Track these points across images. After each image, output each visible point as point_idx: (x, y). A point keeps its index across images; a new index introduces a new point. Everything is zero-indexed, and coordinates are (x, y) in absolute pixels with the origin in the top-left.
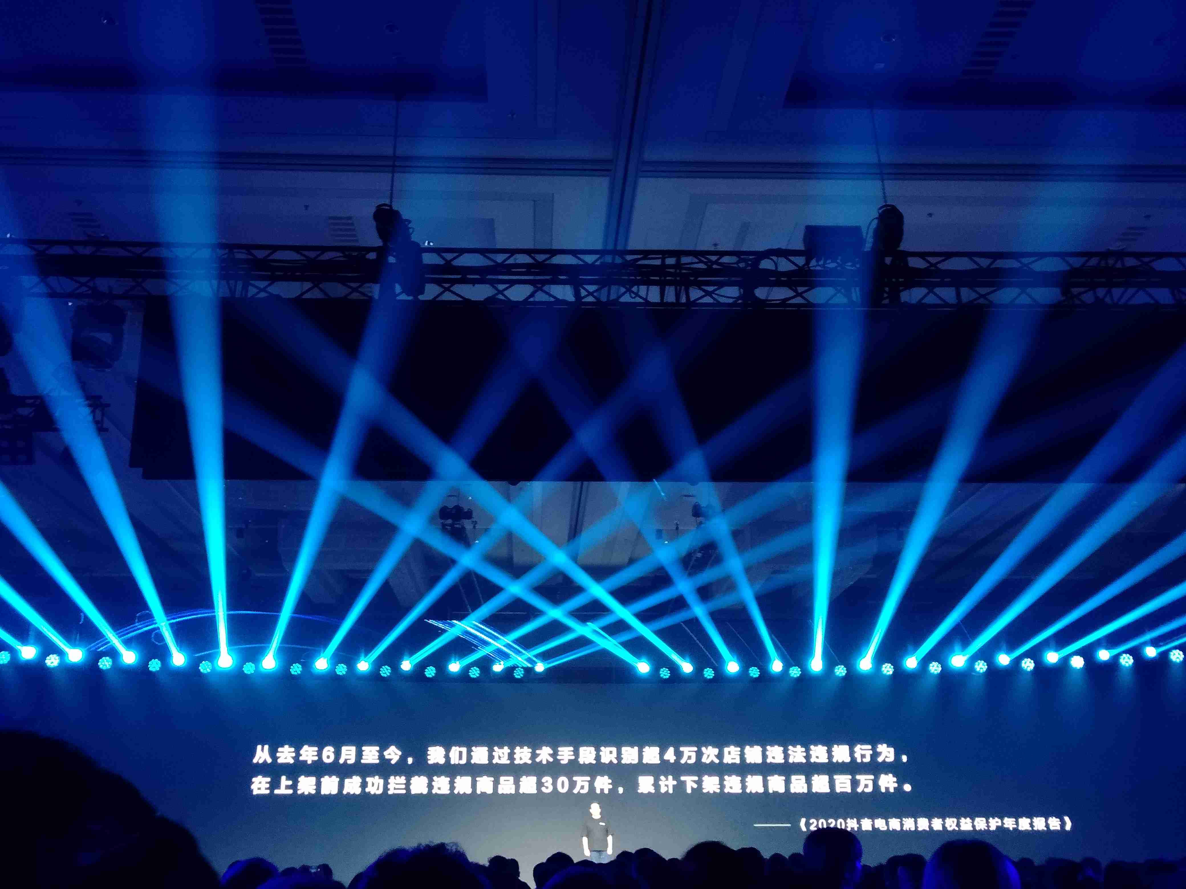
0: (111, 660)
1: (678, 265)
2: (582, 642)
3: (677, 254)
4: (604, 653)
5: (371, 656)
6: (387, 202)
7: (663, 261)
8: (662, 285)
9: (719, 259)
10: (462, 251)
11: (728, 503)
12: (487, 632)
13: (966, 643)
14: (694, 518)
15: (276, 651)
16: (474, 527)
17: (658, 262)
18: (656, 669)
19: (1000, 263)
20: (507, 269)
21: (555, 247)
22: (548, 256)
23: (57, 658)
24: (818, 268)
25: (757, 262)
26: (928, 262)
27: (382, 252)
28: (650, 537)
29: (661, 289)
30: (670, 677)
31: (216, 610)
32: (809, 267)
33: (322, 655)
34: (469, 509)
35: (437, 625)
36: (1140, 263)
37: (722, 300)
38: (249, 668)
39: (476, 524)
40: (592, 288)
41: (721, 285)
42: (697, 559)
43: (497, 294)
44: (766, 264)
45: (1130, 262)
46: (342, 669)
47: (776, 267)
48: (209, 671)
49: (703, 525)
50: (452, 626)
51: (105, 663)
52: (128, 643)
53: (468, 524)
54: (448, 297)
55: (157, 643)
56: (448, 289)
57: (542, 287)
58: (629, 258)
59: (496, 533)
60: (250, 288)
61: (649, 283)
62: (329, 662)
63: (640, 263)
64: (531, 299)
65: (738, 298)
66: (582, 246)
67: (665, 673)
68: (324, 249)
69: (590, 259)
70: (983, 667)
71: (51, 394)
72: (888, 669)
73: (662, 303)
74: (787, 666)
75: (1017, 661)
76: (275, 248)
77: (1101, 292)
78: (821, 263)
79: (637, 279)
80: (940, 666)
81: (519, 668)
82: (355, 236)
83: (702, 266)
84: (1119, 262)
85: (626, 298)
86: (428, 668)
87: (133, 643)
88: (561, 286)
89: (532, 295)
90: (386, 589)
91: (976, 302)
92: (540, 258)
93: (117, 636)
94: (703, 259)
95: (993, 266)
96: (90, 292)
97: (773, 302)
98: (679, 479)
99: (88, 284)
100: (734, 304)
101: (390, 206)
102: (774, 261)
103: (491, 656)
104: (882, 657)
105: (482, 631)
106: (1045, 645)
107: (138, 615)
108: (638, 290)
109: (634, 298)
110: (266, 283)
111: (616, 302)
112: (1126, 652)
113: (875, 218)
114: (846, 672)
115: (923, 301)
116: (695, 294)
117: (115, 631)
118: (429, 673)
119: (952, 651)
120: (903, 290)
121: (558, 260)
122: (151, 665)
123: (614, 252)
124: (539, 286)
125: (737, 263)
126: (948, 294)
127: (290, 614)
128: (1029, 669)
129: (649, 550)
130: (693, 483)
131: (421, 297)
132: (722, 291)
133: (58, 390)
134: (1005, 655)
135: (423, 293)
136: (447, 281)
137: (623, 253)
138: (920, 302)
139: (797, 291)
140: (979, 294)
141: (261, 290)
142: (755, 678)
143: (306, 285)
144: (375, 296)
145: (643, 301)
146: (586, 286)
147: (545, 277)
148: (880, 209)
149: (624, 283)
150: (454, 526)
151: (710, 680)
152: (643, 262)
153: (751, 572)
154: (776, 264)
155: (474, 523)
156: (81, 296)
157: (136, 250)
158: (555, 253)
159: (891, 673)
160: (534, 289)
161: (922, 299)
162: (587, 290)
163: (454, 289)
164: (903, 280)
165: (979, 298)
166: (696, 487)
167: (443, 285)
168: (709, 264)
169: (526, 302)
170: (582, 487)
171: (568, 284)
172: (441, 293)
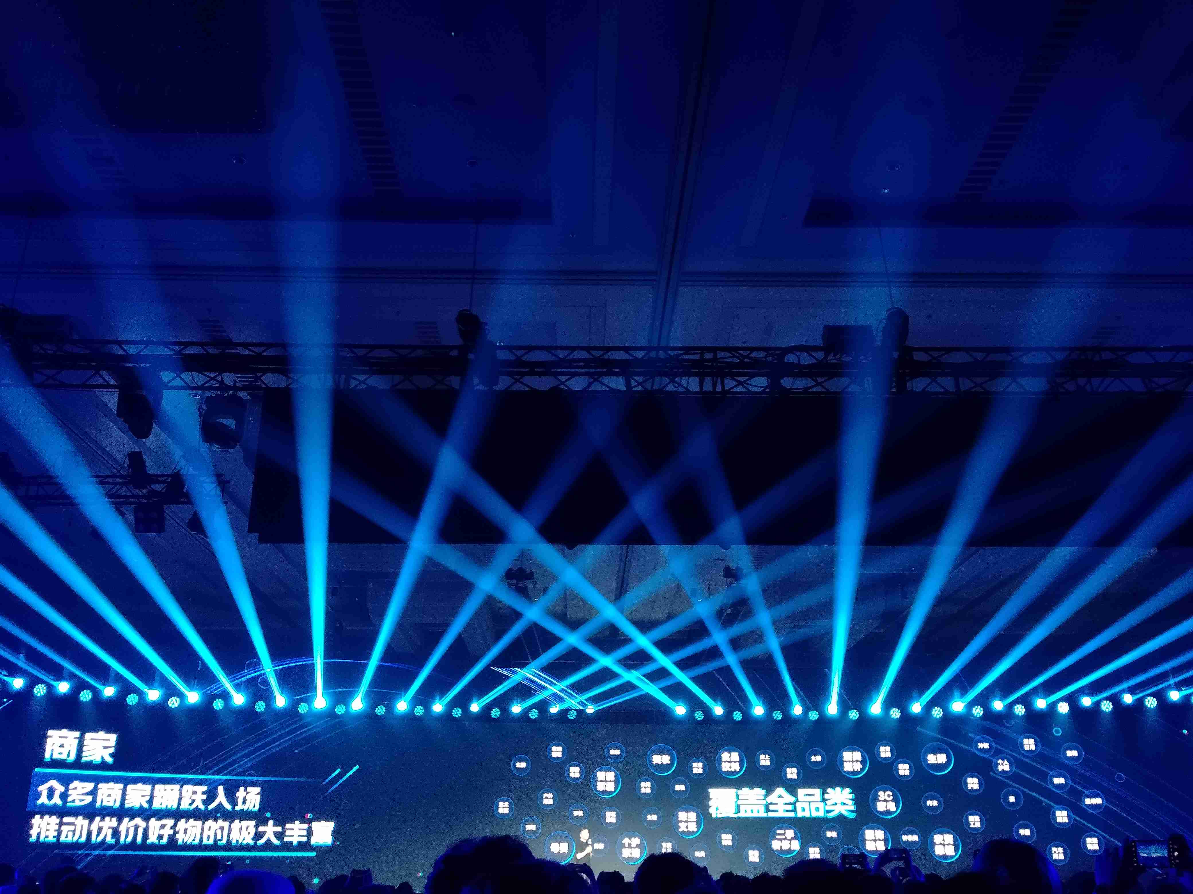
0: (222, 702)
1: (715, 359)
2: (629, 687)
3: (714, 350)
4: (647, 698)
5: (445, 698)
6: (467, 307)
7: (702, 356)
8: (701, 376)
9: (749, 354)
10: (531, 349)
11: (758, 563)
12: (544, 678)
13: (964, 691)
14: (725, 579)
15: (363, 696)
16: (534, 587)
17: (697, 357)
18: (691, 713)
19: (993, 357)
20: (569, 363)
21: (607, 345)
22: (603, 352)
23: (178, 699)
24: (836, 361)
25: (782, 356)
26: (931, 355)
27: (463, 350)
28: (689, 593)
29: (700, 379)
30: (703, 719)
31: (315, 659)
32: (827, 361)
33: (403, 698)
34: (531, 571)
35: (501, 672)
36: (1115, 357)
37: (753, 389)
38: (340, 710)
40: (640, 379)
41: (752, 376)
42: (728, 615)
43: (559, 385)
44: (790, 358)
45: (1107, 355)
46: (419, 711)
47: (799, 361)
48: (306, 711)
49: (733, 585)
50: (515, 673)
51: (218, 705)
52: (237, 687)
53: (529, 584)
54: (518, 387)
55: (262, 687)
56: (517, 381)
57: (599, 378)
58: (672, 353)
59: (553, 594)
60: (352, 380)
61: (689, 374)
62: (408, 704)
63: (681, 357)
64: (589, 389)
65: (767, 387)
66: (630, 345)
67: (699, 716)
68: (414, 348)
69: (639, 354)
70: (979, 712)
71: (181, 473)
72: (895, 713)
73: (701, 392)
74: (806, 710)
75: (1011, 706)
76: (373, 347)
77: (1082, 381)
78: (838, 356)
79: (678, 371)
80: (941, 710)
81: (573, 710)
82: (439, 337)
83: (737, 360)
84: (1097, 356)
85: (670, 388)
86: (494, 710)
87: (242, 687)
88: (615, 377)
89: (590, 384)
90: (459, 641)
91: (972, 390)
92: (597, 353)
93: (229, 681)
94: (736, 354)
95: (989, 359)
96: (218, 385)
97: (798, 390)
99: (216, 378)
100: (763, 392)
101: (470, 311)
102: (797, 355)
103: (548, 699)
104: (891, 702)
105: (540, 677)
106: (1034, 692)
107: (247, 663)
108: (681, 381)
109: (678, 387)
110: (365, 377)
111: (661, 391)
112: (1106, 699)
113: (884, 319)
114: (858, 715)
115: (927, 390)
116: (729, 383)
117: (228, 676)
118: (494, 714)
119: (952, 698)
120: (908, 380)
121: (613, 355)
122: (257, 706)
123: (658, 348)
124: (596, 377)
125: (765, 357)
126: (948, 383)
127: (377, 663)
128: (1021, 714)
129: (689, 604)
130: (727, 546)
131: (496, 388)
132: (751, 382)
133: (186, 469)
134: (1000, 702)
135: (497, 384)
136: (518, 373)
137: (666, 349)
138: (924, 390)
139: (817, 381)
140: (975, 383)
141: (361, 382)
142: (779, 720)
143: (397, 378)
144: (457, 387)
145: (684, 390)
146: (635, 378)
147: (601, 370)
148: (888, 311)
149: (666, 375)
150: (519, 585)
151: (739, 722)
152: (684, 357)
153: (777, 625)
154: (799, 358)
155: (535, 583)
156: (211, 388)
157: (256, 349)
158: (609, 349)
159: (898, 716)
160: (592, 380)
161: (926, 387)
162: (636, 381)
163: (523, 380)
164: (909, 371)
165: (975, 387)
166: (728, 550)
167: (514, 377)
168: (741, 358)
169: (584, 391)
170: (627, 550)
171: (620, 376)
172: (513, 384)
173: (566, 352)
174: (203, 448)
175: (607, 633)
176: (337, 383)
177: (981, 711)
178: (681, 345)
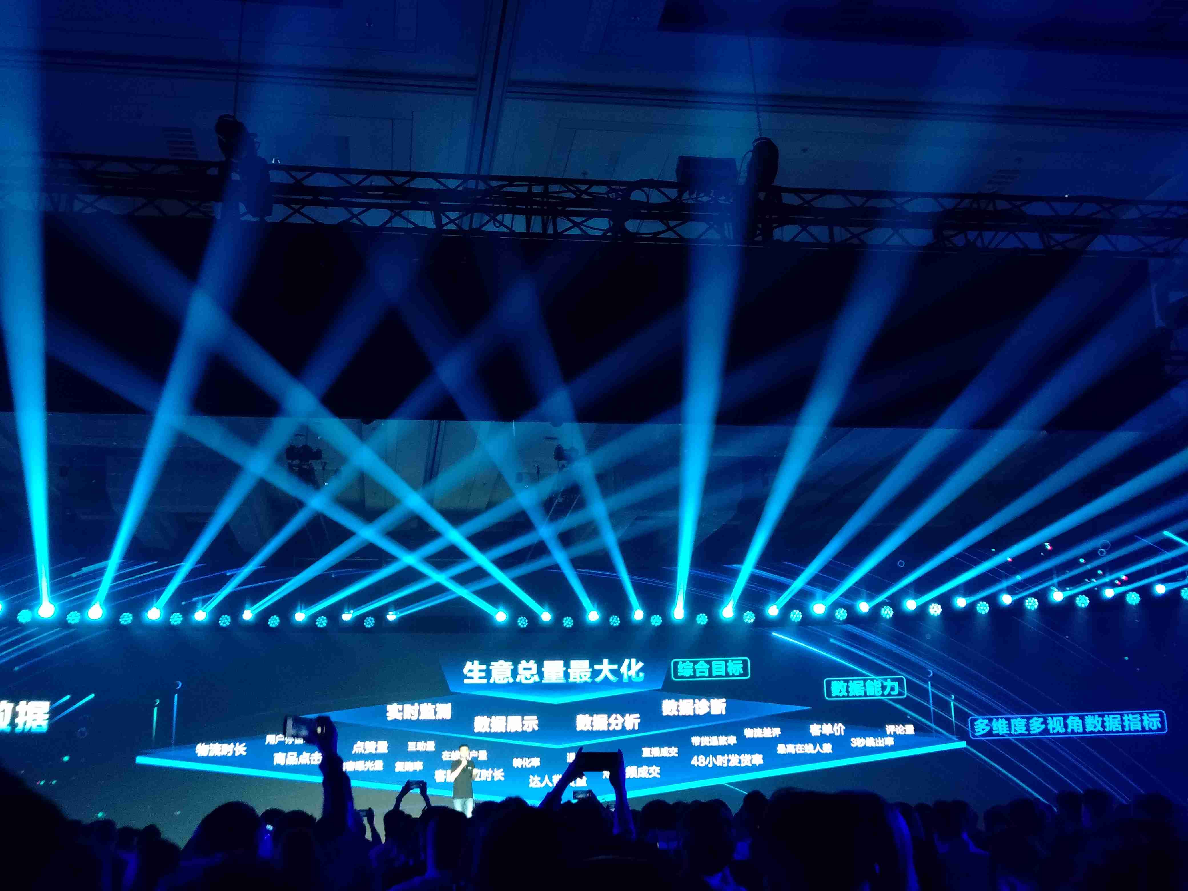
1: (546, 193)
2: (438, 589)
3: (545, 182)
4: (460, 600)
5: (208, 605)
6: (232, 114)
7: (530, 190)
8: (529, 214)
9: (588, 189)
10: (313, 170)
11: (593, 445)
13: (826, 592)
14: (557, 461)
15: (102, 600)
16: (324, 469)
17: (524, 190)
18: (513, 619)
19: (874, 203)
20: (362, 191)
21: (412, 169)
22: (407, 179)
24: (690, 202)
25: (628, 193)
26: (801, 198)
27: (225, 168)
28: (511, 481)
29: (527, 218)
30: (527, 626)
31: (37, 555)
32: (680, 200)
33: (155, 604)
34: (318, 449)
36: (1010, 207)
37: (591, 232)
38: (73, 618)
39: (326, 465)
40: (453, 215)
41: (590, 216)
42: (559, 505)
43: (351, 218)
44: (637, 196)
45: (1002, 205)
46: (176, 619)
47: (648, 199)
48: (28, 620)
49: (565, 469)
53: (316, 465)
54: (297, 219)
56: (297, 211)
57: (401, 212)
58: (494, 184)
59: (346, 475)
60: (76, 202)
61: (515, 212)
62: (162, 611)
63: (504, 190)
64: (388, 225)
65: (608, 231)
66: (443, 170)
67: (522, 622)
68: (159, 162)
69: (452, 184)
72: (749, 617)
73: (528, 234)
74: (648, 616)
75: (877, 608)
76: (104, 159)
77: (972, 235)
78: (694, 196)
79: (501, 207)
80: (801, 613)
81: (370, 618)
82: (194, 149)
83: (571, 195)
84: (991, 205)
85: (490, 228)
86: (271, 617)
88: (421, 212)
89: (389, 221)
90: (226, 533)
91: (849, 242)
92: (399, 180)
94: (570, 187)
95: (867, 205)
97: (643, 236)
98: (542, 419)
100: (604, 236)
101: (234, 117)
102: (645, 193)
103: (340, 604)
104: (743, 605)
106: (904, 592)
108: (503, 219)
109: (500, 227)
110: (93, 198)
111: (479, 230)
112: (983, 599)
113: (749, 151)
114: (707, 620)
115: (797, 239)
116: (563, 224)
118: (272, 622)
119: (814, 598)
120: (776, 228)
121: (419, 183)
123: (477, 178)
124: (397, 211)
125: (608, 193)
126: (821, 233)
127: (120, 560)
128: (888, 617)
129: (509, 493)
130: (557, 423)
131: (268, 219)
132: (591, 223)
134: (865, 603)
135: (270, 214)
136: (296, 202)
137: (488, 179)
138: (792, 240)
139: (668, 224)
140: (852, 233)
141: (88, 205)
142: (616, 627)
143: (139, 201)
145: (508, 231)
146: (447, 213)
147: (404, 202)
148: (755, 141)
149: (486, 211)
150: (303, 467)
151: (569, 629)
152: (510, 189)
153: (614, 517)
154: (648, 196)
155: (324, 464)
158: (414, 175)
159: (753, 620)
160: (392, 214)
161: (795, 237)
162: (448, 217)
163: (304, 211)
164: (776, 217)
165: (851, 238)
166: (559, 428)
167: (293, 206)
168: (578, 193)
169: (382, 228)
170: (439, 426)
171: (428, 210)
172: (290, 215)
173: (361, 177)
175: (415, 524)
177: (845, 613)
178: (505, 174)
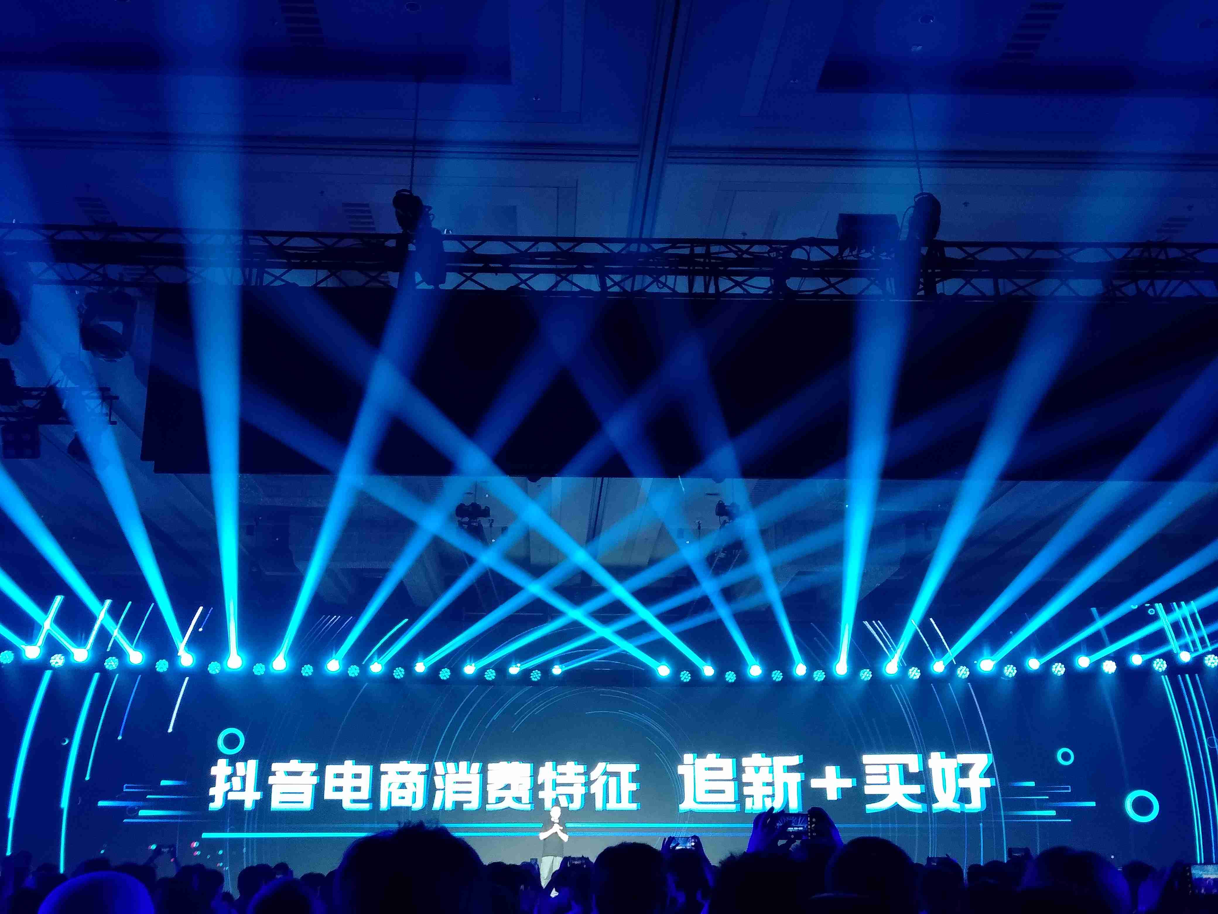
0: (117, 660)
1: (708, 254)
2: (602, 643)
3: (706, 243)
4: (624, 656)
5: (383, 658)
6: (408, 188)
7: (692, 250)
8: (691, 275)
9: (749, 248)
10: (483, 239)
11: (756, 500)
13: (994, 648)
14: (718, 517)
15: (286, 653)
16: (491, 526)
17: (687, 251)
18: (676, 673)
19: (1040, 254)
20: (531, 258)
21: (579, 235)
22: (572, 244)
23: (62, 657)
24: (852, 258)
25: (789, 251)
26: (965, 251)
27: (403, 240)
28: (674, 535)
29: (689, 279)
30: (690, 680)
31: (227, 610)
32: (842, 257)
33: (333, 656)
34: (486, 507)
36: (1184, 254)
37: (752, 291)
38: (259, 670)
39: (493, 522)
40: (617, 278)
41: (751, 275)
42: (721, 560)
43: (519, 284)
44: (798, 254)
45: (1174, 253)
46: (354, 671)
47: (809, 257)
48: (218, 672)
49: (728, 524)
51: (111, 664)
52: (134, 642)
53: (484, 522)
54: (469, 286)
56: (469, 278)
57: (566, 276)
58: (657, 246)
59: (515, 532)
60: (265, 275)
61: (677, 273)
62: (341, 663)
63: (668, 252)
64: (555, 290)
65: (769, 289)
66: (607, 235)
67: (685, 677)
68: (341, 236)
69: (616, 248)
70: (1012, 671)
71: (58, 386)
72: (914, 673)
73: (691, 294)
74: (811, 669)
75: (1048, 665)
76: (291, 235)
77: (1143, 284)
78: (854, 253)
79: (664, 268)
80: (968, 670)
81: (536, 671)
82: (373, 223)
83: (732, 255)
84: (1163, 253)
85: (654, 289)
86: (443, 670)
87: (139, 643)
88: (586, 275)
89: (556, 285)
90: (400, 590)
91: (1013, 294)
92: (565, 246)
93: (123, 635)
94: (732, 248)
95: (1034, 256)
96: (100, 279)
97: (804, 293)
98: (704, 475)
99: (98, 271)
100: (765, 295)
101: (410, 191)
102: (806, 251)
103: (507, 658)
104: (909, 661)
106: (1076, 649)
108: (666, 281)
109: (663, 288)
110: (282, 271)
111: (641, 292)
112: (1159, 657)
113: (910, 207)
114: (871, 676)
115: (960, 293)
116: (725, 284)
118: (443, 675)
119: (981, 655)
120: (938, 282)
121: (584, 248)
122: (158, 665)
123: (640, 241)
125: (768, 252)
126: (986, 286)
127: (302, 615)
128: (1059, 674)
129: (674, 549)
130: (719, 479)
131: (442, 287)
132: (752, 282)
133: (64, 383)
134: (1035, 660)
135: (443, 282)
136: (469, 269)
137: (649, 241)
138: (956, 294)
139: (829, 281)
140: (1017, 285)
141: (277, 278)
142: (778, 682)
143: (322, 274)
144: (395, 285)
145: (671, 292)
146: (611, 276)
147: (570, 266)
148: (916, 197)
149: (650, 273)
150: (472, 524)
151: (732, 684)
152: (670, 251)
153: (777, 572)
154: (808, 254)
155: (491, 521)
156: (90, 283)
157: (148, 236)
158: (579, 241)
159: (918, 677)
160: (559, 278)
161: (959, 290)
162: (612, 280)
163: (475, 278)
164: (939, 271)
165: (1017, 290)
166: (721, 484)
167: (465, 273)
168: (740, 253)
169: (549, 291)
170: (602, 482)
171: (593, 274)
172: (463, 282)
174: (84, 355)
175: (578, 580)
176: (247, 281)
177: (1014, 670)
178: (666, 237)
